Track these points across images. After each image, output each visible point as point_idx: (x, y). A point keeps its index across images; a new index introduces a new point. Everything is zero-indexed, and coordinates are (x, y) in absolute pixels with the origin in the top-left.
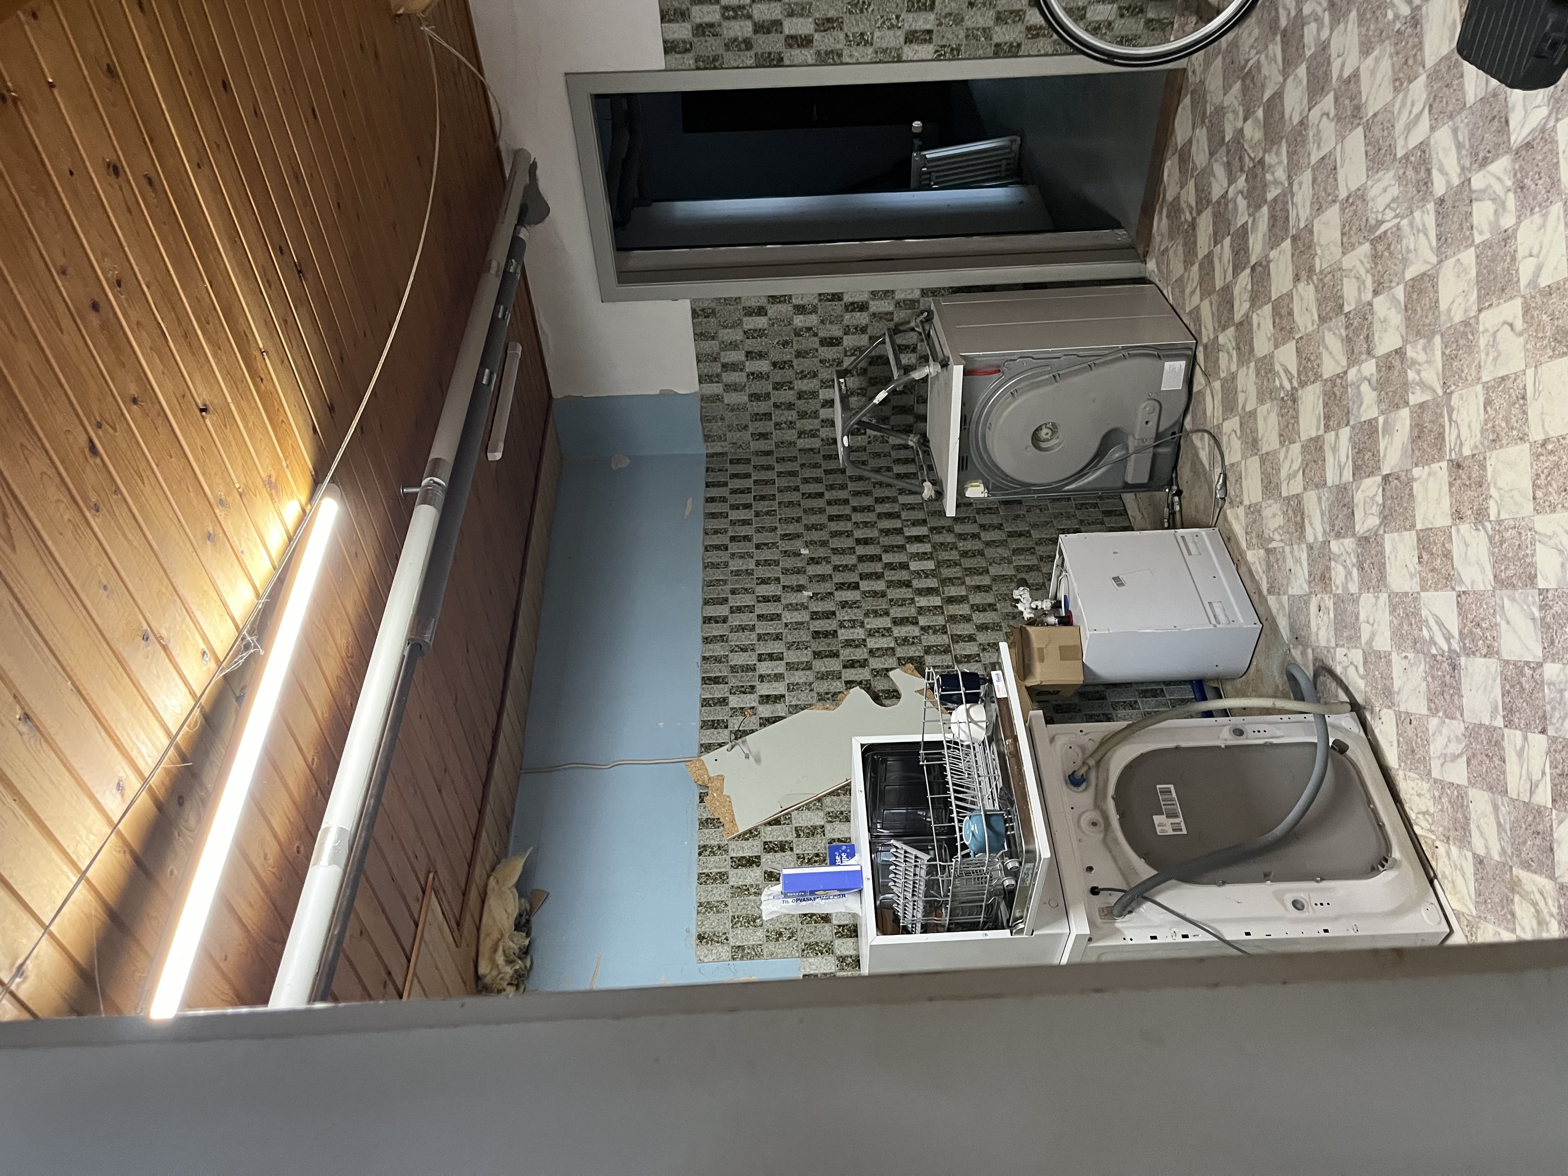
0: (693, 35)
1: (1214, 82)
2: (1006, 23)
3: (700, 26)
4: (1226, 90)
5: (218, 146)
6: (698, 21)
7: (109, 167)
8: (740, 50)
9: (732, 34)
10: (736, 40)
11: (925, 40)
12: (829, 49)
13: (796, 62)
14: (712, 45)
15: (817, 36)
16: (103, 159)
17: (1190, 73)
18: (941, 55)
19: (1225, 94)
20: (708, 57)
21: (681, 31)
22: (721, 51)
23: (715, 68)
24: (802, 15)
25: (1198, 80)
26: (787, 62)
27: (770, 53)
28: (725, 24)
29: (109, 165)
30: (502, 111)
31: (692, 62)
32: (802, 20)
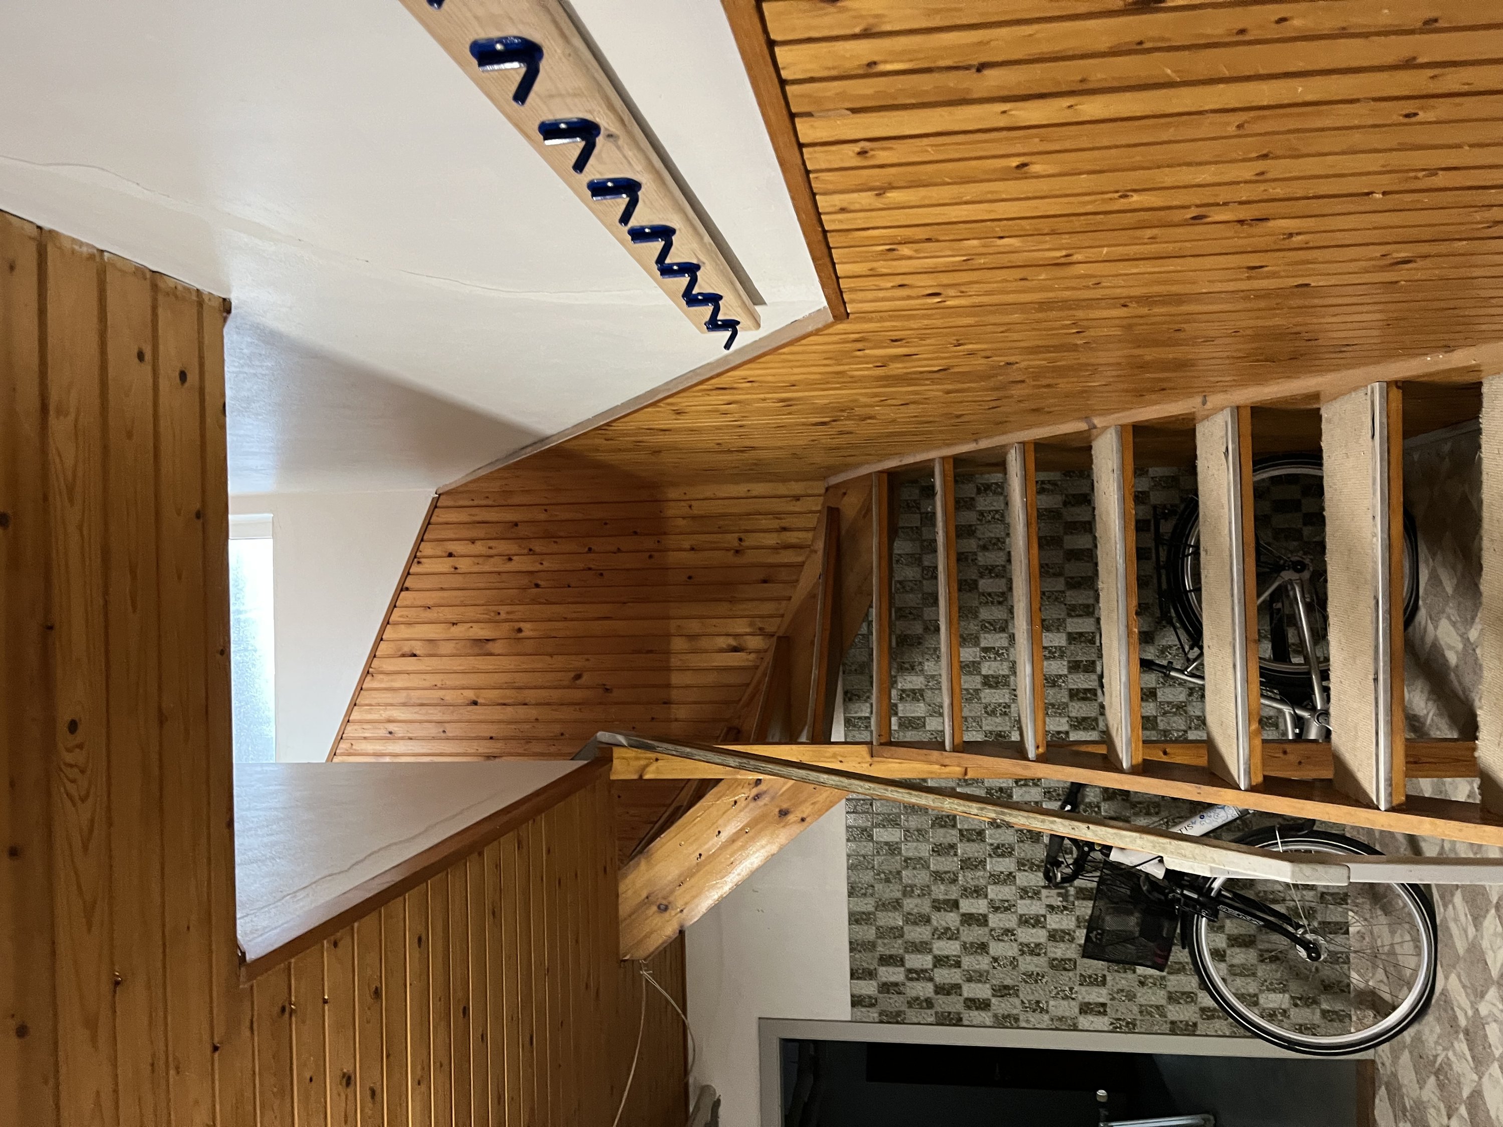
0: (879, 992)
1: (1407, 1076)
2: (1180, 1003)
3: (885, 984)
4: (1421, 1083)
5: (441, 1066)
6: (884, 979)
7: (344, 1076)
8: (921, 1008)
9: (914, 994)
10: (917, 999)
11: (1099, 1012)
12: (1006, 1013)
13: (975, 1023)
14: (895, 1002)
15: (993, 1000)
16: (342, 1070)
17: (1380, 1066)
18: (1117, 1028)
19: (1421, 1088)
20: (891, 1012)
21: (868, 988)
22: (904, 1008)
23: (898, 1023)
24: (980, 981)
25: (1389, 1073)
26: (965, 1022)
27: (950, 1013)
28: (909, 984)
29: (344, 1075)
30: (697, 1049)
31: (876, 1015)
32: (980, 985)
